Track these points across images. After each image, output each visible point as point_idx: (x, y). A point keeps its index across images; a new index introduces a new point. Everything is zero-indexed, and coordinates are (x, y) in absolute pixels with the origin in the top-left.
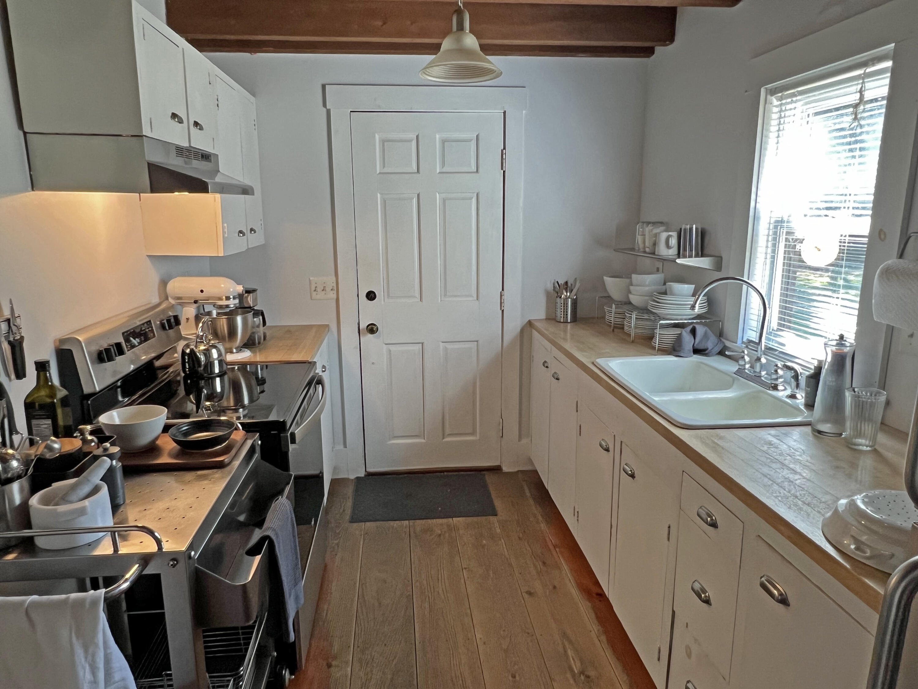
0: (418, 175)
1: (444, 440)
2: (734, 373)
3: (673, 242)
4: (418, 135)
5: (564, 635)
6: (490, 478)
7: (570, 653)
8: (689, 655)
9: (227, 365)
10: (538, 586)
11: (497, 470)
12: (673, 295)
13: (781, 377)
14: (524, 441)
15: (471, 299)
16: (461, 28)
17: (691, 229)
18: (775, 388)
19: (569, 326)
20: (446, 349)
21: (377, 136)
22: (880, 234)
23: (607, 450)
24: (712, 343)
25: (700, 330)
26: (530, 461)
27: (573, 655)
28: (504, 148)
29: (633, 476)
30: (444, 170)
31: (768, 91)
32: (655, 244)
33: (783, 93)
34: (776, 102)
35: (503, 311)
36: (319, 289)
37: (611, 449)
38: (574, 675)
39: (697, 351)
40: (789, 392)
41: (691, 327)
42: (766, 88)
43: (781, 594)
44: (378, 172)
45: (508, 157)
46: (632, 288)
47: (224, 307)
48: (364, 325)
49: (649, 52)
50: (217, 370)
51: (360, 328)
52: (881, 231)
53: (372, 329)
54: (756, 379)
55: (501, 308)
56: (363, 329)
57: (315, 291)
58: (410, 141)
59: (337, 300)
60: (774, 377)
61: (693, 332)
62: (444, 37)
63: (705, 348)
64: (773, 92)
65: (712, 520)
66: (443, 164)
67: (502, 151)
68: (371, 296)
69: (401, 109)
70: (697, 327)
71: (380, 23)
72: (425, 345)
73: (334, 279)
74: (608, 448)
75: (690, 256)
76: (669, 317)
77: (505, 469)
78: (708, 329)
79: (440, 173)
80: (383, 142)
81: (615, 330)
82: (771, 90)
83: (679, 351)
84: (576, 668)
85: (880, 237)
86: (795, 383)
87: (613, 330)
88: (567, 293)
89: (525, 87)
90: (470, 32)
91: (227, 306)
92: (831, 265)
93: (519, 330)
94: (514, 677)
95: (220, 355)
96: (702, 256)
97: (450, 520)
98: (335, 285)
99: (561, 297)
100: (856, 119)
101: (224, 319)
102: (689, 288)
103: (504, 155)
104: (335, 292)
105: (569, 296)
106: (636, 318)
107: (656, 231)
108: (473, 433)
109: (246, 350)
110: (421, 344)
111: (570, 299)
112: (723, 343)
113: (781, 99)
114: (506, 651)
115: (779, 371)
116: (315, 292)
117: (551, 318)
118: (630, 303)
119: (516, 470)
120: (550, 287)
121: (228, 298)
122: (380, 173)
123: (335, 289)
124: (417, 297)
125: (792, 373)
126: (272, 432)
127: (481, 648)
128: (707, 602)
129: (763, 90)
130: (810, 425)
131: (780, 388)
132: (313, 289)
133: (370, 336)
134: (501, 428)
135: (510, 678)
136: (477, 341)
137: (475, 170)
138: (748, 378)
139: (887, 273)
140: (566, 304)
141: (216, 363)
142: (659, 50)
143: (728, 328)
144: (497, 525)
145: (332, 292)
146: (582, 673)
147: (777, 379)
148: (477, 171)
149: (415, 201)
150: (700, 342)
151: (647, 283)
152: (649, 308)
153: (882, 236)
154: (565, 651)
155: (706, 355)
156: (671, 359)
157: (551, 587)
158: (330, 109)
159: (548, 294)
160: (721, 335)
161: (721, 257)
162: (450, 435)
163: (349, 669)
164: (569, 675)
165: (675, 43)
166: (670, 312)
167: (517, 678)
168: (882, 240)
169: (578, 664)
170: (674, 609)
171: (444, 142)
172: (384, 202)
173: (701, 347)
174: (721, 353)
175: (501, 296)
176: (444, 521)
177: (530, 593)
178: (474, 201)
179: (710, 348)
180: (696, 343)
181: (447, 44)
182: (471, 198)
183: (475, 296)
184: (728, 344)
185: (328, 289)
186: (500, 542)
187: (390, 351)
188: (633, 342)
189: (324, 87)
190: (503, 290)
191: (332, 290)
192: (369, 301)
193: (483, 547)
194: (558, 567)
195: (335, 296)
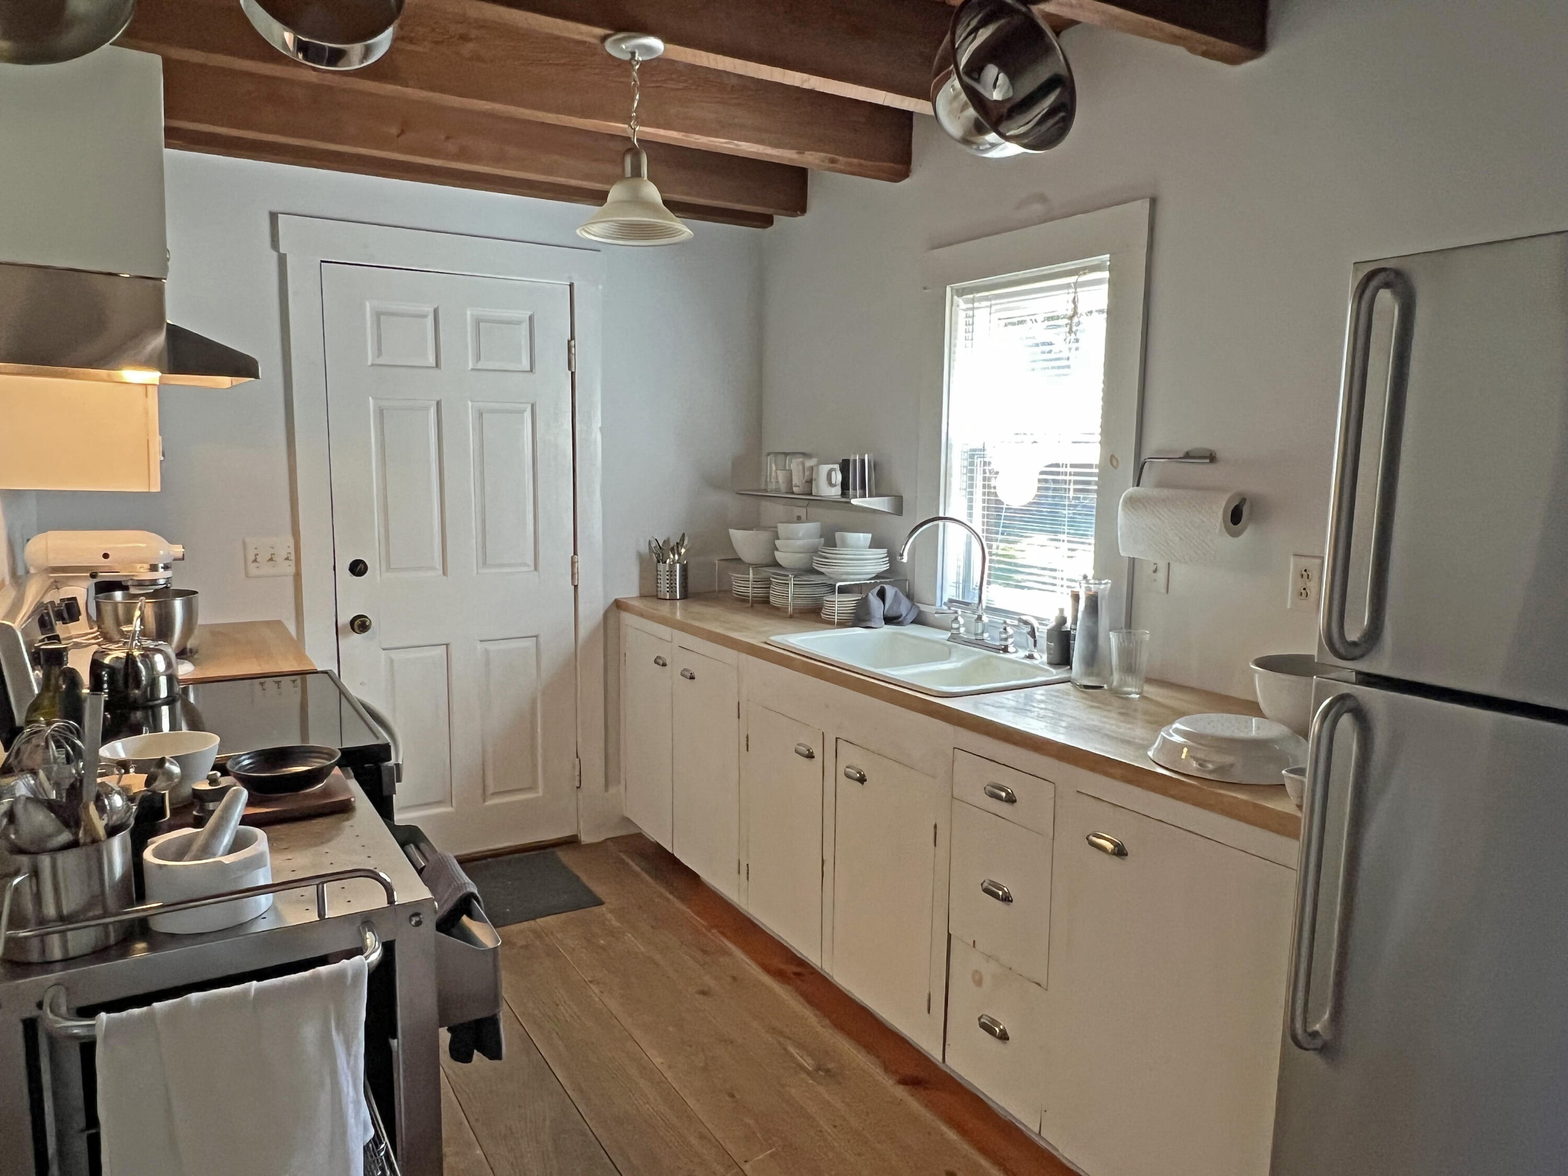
0: (436, 371)
1: (487, 804)
2: (948, 640)
3: (838, 477)
4: (438, 307)
5: (773, 1030)
6: (565, 856)
7: (792, 1049)
8: (979, 982)
9: (178, 682)
10: (709, 981)
11: (571, 842)
12: (848, 548)
13: (1011, 636)
14: (612, 790)
15: (525, 569)
16: (637, 173)
17: (863, 462)
18: (1005, 650)
19: (678, 603)
20: (487, 652)
21: (368, 305)
22: (1111, 461)
23: (810, 756)
24: (904, 608)
25: (890, 591)
26: (627, 821)
27: (798, 1051)
28: (573, 338)
29: (862, 780)
30: (479, 366)
31: (954, 291)
32: (810, 482)
33: (975, 294)
34: (963, 305)
35: (576, 587)
36: (263, 557)
37: (817, 752)
38: (809, 1073)
39: (890, 620)
40: (1023, 653)
41: (878, 588)
42: (951, 287)
43: (1116, 845)
44: (369, 363)
45: (578, 350)
46: (777, 542)
47: (148, 583)
48: (345, 618)
49: (767, 221)
50: (163, 693)
51: (339, 625)
52: (1112, 456)
53: (360, 624)
54: (979, 643)
55: (573, 583)
56: (344, 626)
57: (255, 561)
58: (424, 316)
59: (298, 576)
60: (1004, 636)
61: (882, 595)
62: (613, 184)
63: (898, 614)
64: (961, 293)
65: (1008, 793)
66: (478, 358)
67: (569, 342)
68: (358, 568)
69: (384, 263)
70: (886, 587)
71: (394, 131)
72: (452, 649)
73: (291, 542)
74: (812, 753)
75: (864, 496)
76: (844, 577)
77: (585, 839)
78: (899, 591)
79: (472, 369)
80: (378, 315)
81: (755, 605)
82: (957, 290)
83: (870, 620)
84: (808, 1064)
85: (1112, 464)
86: (1033, 640)
87: (752, 606)
88: (674, 555)
89: (599, 251)
90: (648, 178)
91: (154, 582)
92: (1031, 504)
93: (602, 613)
94: (732, 1096)
95: (169, 665)
96: (878, 495)
97: (532, 922)
98: (292, 550)
99: (665, 562)
100: (1070, 331)
101: (150, 604)
102: (864, 538)
103: (573, 349)
104: (293, 563)
105: (678, 560)
106: (794, 584)
107: (810, 463)
108: (531, 788)
109: (186, 661)
110: (445, 646)
111: (678, 565)
112: (918, 607)
113: (973, 301)
114: (705, 1069)
115: (1008, 629)
116: (255, 564)
117: (650, 594)
118: (776, 564)
119: (602, 839)
120: (644, 549)
121: (154, 568)
122: (372, 365)
123: (293, 557)
124: (438, 567)
125: (1027, 629)
126: (366, 765)
127: (668, 1075)
128: (1007, 899)
129: (948, 289)
130: (1069, 681)
131: (1011, 649)
132: (251, 557)
133: (356, 636)
134: (577, 773)
135: (728, 1098)
136: (536, 636)
137: (529, 369)
138: (968, 643)
139: (1132, 502)
140: (672, 572)
141: (163, 681)
142: (781, 221)
143: (920, 587)
144: (609, 916)
145: (287, 562)
146: (818, 1068)
147: (1006, 639)
148: (531, 370)
149: (433, 411)
150: (891, 607)
151: (800, 535)
152: (816, 566)
153: (1115, 463)
154: (785, 1049)
155: (900, 624)
156: (859, 631)
157: (729, 979)
158: (286, 254)
159: (642, 559)
160: (910, 596)
161: (901, 497)
162: (495, 794)
163: (479, 1152)
164: (804, 1075)
165: (807, 215)
166: (849, 570)
167: (738, 1097)
168: (1116, 468)
169: (810, 1061)
170: (950, 932)
171: (478, 322)
172: (381, 412)
173: (892, 614)
174: (919, 620)
175: (573, 563)
176: (525, 925)
177: (703, 993)
178: (528, 415)
179: (904, 615)
180: (886, 609)
181: (616, 193)
182: (522, 412)
183: (532, 563)
184: (923, 608)
185: (279, 559)
186: (626, 938)
187: (392, 661)
188: (791, 617)
189: (274, 217)
190: (575, 553)
191: (287, 559)
192: (355, 577)
193: (604, 948)
194: (726, 952)
195: (292, 570)
